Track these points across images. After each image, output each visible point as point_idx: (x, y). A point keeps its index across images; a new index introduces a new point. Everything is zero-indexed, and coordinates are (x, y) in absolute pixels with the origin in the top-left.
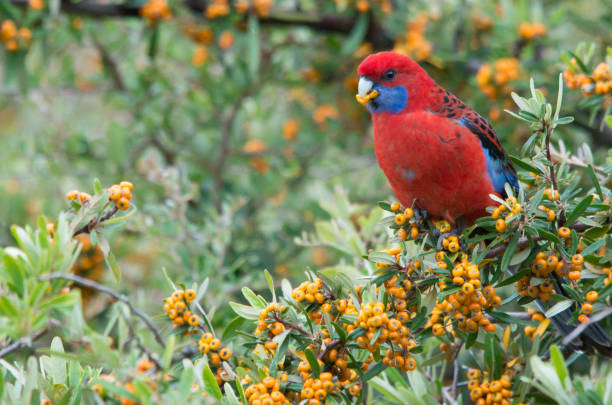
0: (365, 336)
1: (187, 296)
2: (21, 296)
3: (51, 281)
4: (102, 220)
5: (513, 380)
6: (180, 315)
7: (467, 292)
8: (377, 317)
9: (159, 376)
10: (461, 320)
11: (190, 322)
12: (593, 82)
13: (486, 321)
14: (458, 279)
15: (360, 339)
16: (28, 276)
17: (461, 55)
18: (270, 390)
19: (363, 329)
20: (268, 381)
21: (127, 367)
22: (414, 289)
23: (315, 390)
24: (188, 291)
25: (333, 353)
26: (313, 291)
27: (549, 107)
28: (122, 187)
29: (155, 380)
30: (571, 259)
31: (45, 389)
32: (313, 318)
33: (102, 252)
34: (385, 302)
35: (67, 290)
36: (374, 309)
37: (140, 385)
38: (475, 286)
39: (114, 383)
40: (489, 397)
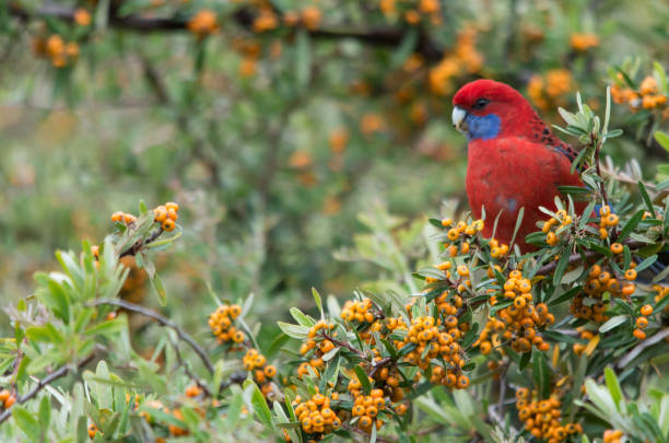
0: (415, 351)
1: (231, 312)
2: (66, 322)
3: (97, 306)
4: (148, 242)
5: (562, 400)
6: (225, 331)
7: (518, 307)
8: (428, 331)
9: (207, 402)
10: (514, 340)
11: (235, 338)
12: (640, 96)
13: (539, 339)
14: (510, 294)
15: (411, 355)
16: (73, 301)
17: (512, 67)
18: (320, 407)
19: (413, 344)
20: (318, 398)
21: (175, 392)
22: (465, 306)
23: (366, 407)
24: (234, 307)
25: (384, 372)
26: (363, 310)
27: (597, 119)
28: (168, 208)
29: (204, 407)
30: (624, 275)
31: (90, 414)
32: (363, 338)
33: (147, 275)
34: (436, 316)
35: (113, 315)
36: (424, 323)
37: (188, 412)
38: (527, 300)
39: (161, 409)
40: (538, 417)
